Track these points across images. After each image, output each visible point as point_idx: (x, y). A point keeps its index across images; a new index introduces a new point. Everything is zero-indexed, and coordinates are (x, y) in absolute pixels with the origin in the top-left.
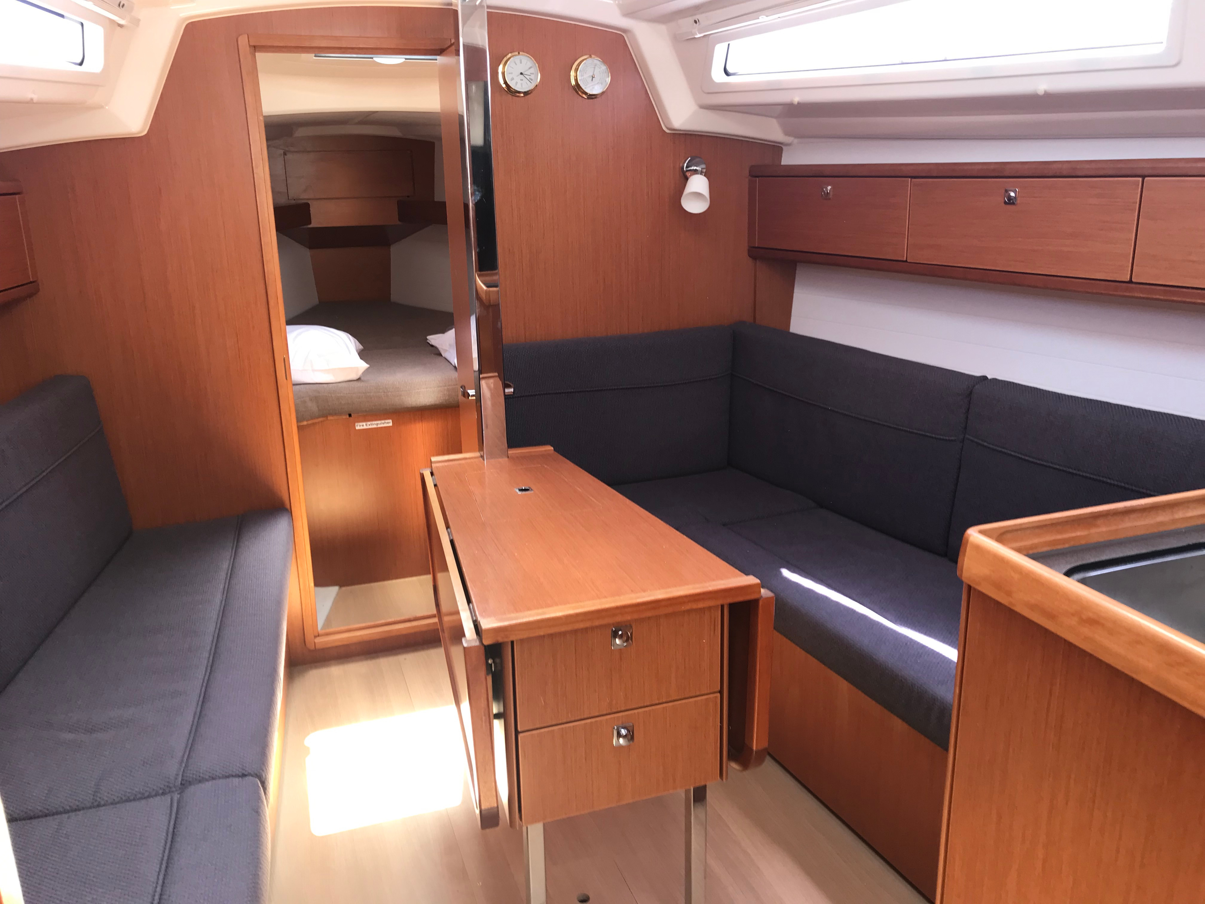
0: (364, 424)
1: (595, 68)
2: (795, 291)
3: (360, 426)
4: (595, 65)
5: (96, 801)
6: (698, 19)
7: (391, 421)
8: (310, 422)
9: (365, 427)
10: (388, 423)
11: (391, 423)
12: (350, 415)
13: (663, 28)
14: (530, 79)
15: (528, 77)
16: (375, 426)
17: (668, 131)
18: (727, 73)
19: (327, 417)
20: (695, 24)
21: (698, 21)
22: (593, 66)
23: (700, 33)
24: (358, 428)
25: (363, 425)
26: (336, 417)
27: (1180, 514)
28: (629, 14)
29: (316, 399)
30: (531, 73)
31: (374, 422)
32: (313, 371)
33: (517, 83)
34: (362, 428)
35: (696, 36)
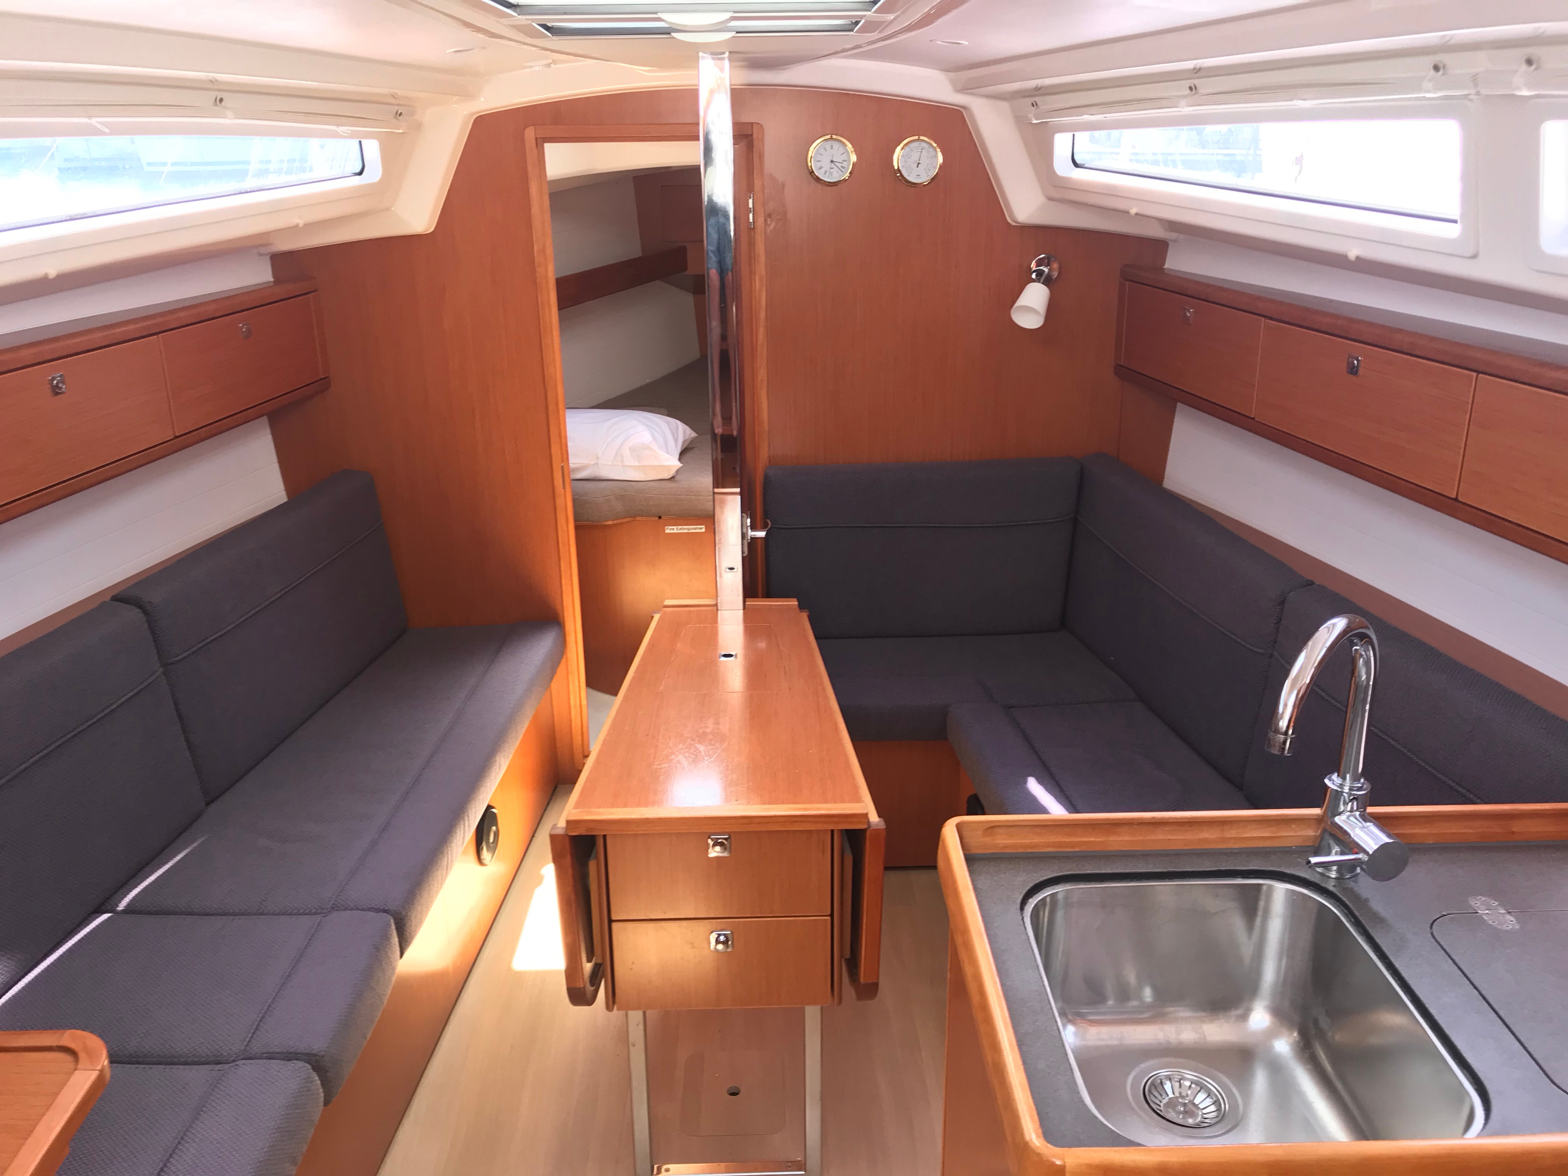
0: (675, 527)
1: (921, 152)
2: (1176, 420)
3: (669, 530)
4: (922, 149)
5: (261, 909)
6: (1035, 102)
7: (703, 526)
8: (615, 522)
9: (675, 531)
10: (700, 529)
11: (704, 529)
12: (660, 517)
13: (1005, 105)
14: (842, 167)
15: (839, 165)
16: (686, 531)
17: (1013, 224)
18: (1076, 165)
19: (635, 517)
20: (1032, 107)
21: (1035, 105)
22: (920, 150)
23: (1036, 120)
24: (667, 531)
25: (673, 529)
26: (644, 518)
27: (1232, 833)
28: (965, 89)
29: (621, 498)
30: (844, 161)
31: (684, 527)
32: (624, 466)
33: (826, 172)
34: (672, 531)
35: (1033, 122)
